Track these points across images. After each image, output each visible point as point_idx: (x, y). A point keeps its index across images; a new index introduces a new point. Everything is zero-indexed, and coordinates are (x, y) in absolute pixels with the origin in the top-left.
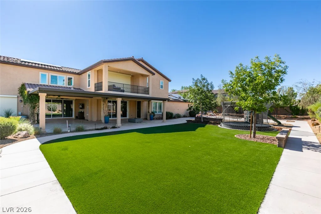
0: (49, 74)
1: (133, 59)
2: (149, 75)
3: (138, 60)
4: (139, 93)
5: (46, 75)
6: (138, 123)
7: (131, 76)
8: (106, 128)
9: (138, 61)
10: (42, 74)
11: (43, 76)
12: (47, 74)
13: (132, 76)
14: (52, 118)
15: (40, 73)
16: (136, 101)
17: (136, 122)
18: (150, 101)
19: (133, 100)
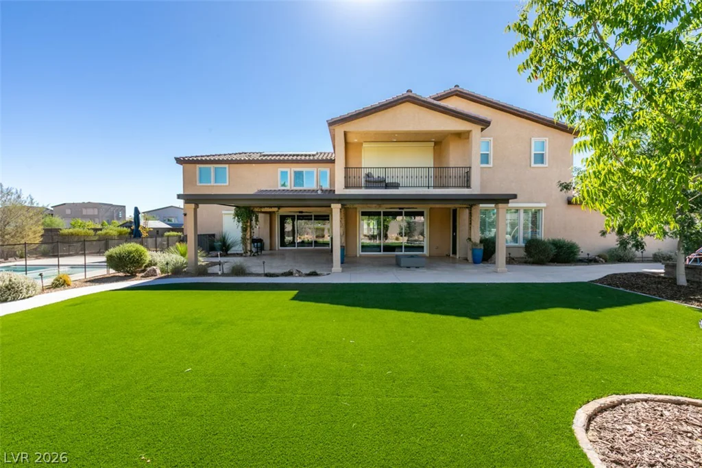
0: (291, 170)
1: (409, 96)
2: (471, 131)
3: (434, 99)
4: (448, 187)
5: (287, 172)
6: (416, 267)
7: (433, 144)
8: (290, 274)
9: (435, 102)
10: (282, 172)
11: (284, 174)
12: (288, 170)
13: (437, 143)
14: (296, 248)
15: (280, 170)
16: (449, 208)
17: (402, 265)
18: (474, 207)
19: (437, 206)
